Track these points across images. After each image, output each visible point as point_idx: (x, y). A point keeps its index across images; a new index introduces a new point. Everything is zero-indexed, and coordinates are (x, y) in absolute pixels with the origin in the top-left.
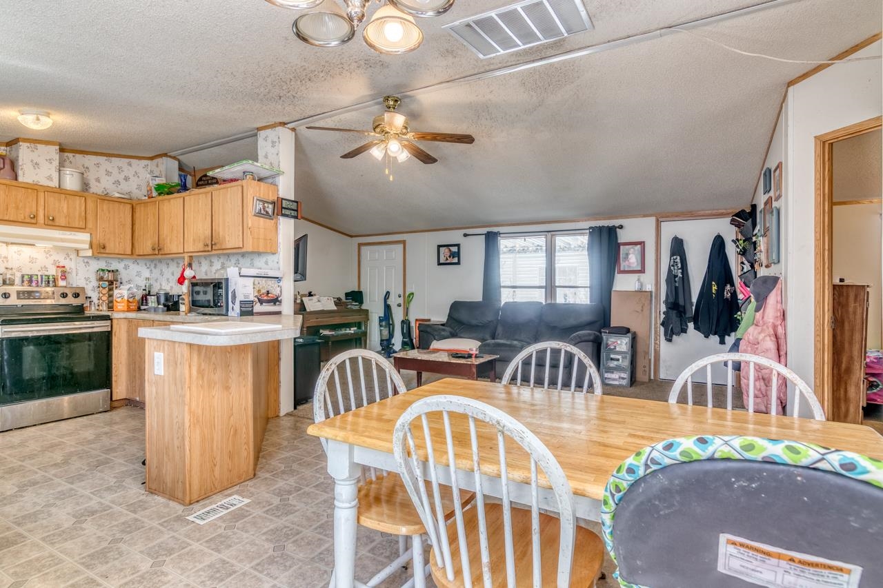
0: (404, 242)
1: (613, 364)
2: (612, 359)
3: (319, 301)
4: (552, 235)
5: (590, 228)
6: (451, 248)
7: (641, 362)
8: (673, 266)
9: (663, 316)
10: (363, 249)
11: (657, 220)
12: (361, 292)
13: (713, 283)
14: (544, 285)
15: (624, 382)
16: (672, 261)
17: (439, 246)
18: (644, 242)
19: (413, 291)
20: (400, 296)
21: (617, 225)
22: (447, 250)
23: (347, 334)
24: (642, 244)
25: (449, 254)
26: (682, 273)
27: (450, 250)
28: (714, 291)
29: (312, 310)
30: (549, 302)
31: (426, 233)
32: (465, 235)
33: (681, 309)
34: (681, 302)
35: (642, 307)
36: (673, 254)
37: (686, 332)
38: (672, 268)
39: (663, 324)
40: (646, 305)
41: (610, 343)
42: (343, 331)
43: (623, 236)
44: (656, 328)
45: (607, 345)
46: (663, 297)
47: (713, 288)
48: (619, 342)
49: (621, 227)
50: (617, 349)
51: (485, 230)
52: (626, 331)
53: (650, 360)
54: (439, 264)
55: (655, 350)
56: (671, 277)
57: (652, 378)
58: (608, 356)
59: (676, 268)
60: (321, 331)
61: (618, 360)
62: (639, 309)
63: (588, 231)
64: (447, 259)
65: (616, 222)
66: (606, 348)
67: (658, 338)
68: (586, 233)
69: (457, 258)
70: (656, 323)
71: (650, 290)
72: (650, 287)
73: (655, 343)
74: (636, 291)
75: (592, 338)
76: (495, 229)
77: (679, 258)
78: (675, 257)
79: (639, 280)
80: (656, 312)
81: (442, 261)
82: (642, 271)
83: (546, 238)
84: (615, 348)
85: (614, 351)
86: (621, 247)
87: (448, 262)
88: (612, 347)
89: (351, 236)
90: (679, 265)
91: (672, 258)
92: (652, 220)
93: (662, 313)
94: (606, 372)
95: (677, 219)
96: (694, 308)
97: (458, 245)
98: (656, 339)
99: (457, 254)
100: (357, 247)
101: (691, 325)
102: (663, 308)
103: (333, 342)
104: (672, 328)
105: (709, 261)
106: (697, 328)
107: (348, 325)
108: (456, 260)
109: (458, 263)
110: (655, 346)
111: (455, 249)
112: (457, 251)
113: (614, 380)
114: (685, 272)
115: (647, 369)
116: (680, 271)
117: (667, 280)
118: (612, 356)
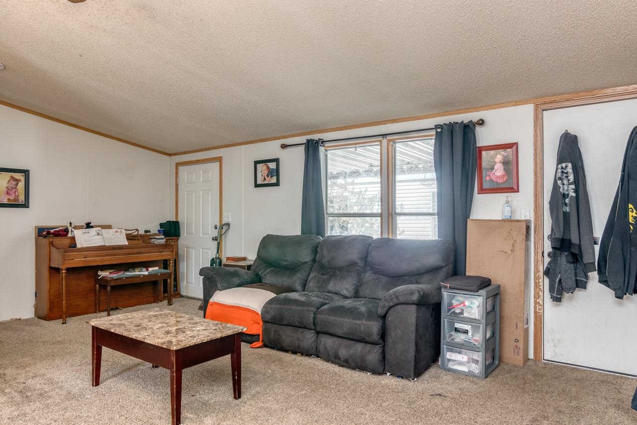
0: (219, 159)
1: (460, 338)
2: (457, 330)
3: (98, 234)
4: (389, 141)
5: (437, 127)
6: (269, 164)
7: (511, 334)
8: (560, 179)
9: (547, 260)
10: (181, 168)
11: (536, 110)
12: (178, 222)
13: (630, 206)
14: (380, 211)
15: (476, 369)
16: (559, 171)
17: (256, 163)
18: (516, 144)
19: (230, 221)
20: (216, 228)
21: (475, 120)
22: (265, 168)
23: (138, 277)
24: (513, 146)
25: (266, 172)
26: (576, 191)
27: (268, 168)
28: (631, 220)
29: (85, 246)
30: (385, 236)
31: (243, 146)
32: (284, 146)
33: (576, 251)
34: (575, 239)
35: (513, 246)
36: (560, 161)
37: (585, 288)
38: (559, 182)
39: (547, 273)
40: (518, 242)
41: (455, 302)
42: (137, 272)
43: (484, 137)
44: (536, 278)
45: (451, 306)
46: (547, 231)
47: (631, 214)
48: (467, 303)
49: (481, 122)
50: (466, 315)
51: (303, 139)
52: (484, 283)
53: (526, 331)
54: (257, 186)
55: (535, 312)
56: (558, 198)
57: (531, 356)
58: (451, 324)
59: (565, 182)
60: (100, 273)
61: (466, 332)
62: (508, 249)
63: (434, 132)
64: (265, 179)
65: (474, 116)
66: (449, 310)
67: (541, 294)
68: (432, 135)
69: (275, 178)
70: (537, 270)
71: (528, 218)
72: (528, 214)
73: (536, 303)
74: (504, 221)
75: (415, 297)
76: (316, 137)
77: (570, 165)
78: (564, 165)
79: (507, 202)
80: (536, 253)
81: (259, 182)
82: (514, 189)
83: (381, 145)
84: (462, 313)
85: (458, 317)
86: (484, 153)
87: (266, 182)
88: (458, 311)
89: (170, 155)
90: (571, 178)
91: (560, 166)
92: (529, 108)
93: (546, 255)
94: (451, 351)
95: (567, 104)
96: (597, 248)
97: (277, 161)
98: (537, 296)
99: (276, 172)
100: (175, 167)
101: (594, 275)
102: (548, 247)
103: (112, 287)
104: (560, 280)
105: (623, 171)
106: (603, 281)
107: (146, 265)
108: (274, 180)
109: (277, 184)
110: (535, 308)
111: (273, 166)
112: (275, 167)
113: (461, 363)
114: (581, 188)
115: (521, 344)
116: (573, 187)
117: (551, 203)
118: (457, 325)
